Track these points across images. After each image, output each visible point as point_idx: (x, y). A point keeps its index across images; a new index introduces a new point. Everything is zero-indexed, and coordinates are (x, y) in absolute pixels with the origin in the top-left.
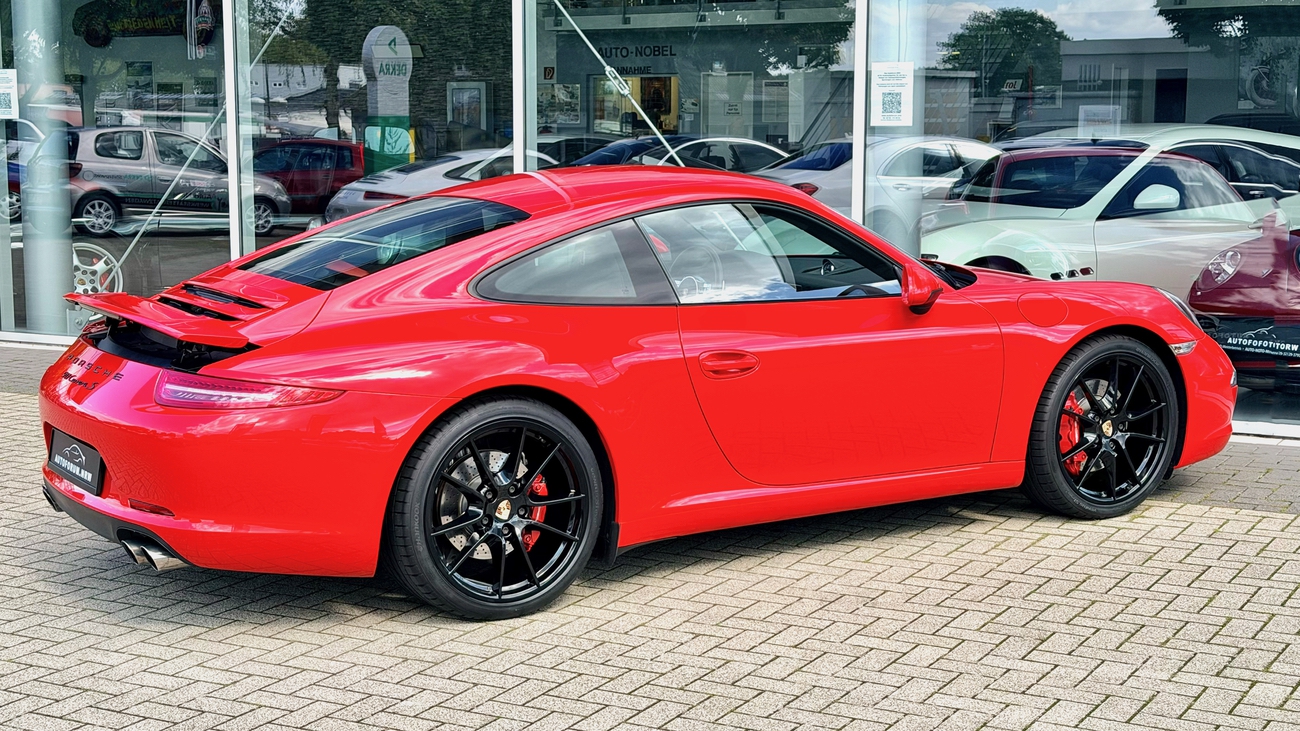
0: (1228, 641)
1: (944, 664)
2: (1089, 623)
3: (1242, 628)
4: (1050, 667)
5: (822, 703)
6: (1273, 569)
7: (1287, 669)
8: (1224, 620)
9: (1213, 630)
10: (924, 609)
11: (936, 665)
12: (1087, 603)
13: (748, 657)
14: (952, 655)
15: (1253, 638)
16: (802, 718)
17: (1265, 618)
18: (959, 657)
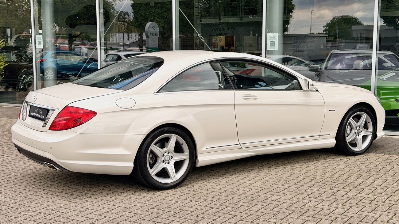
0: (336, 182)
1: (262, 186)
2: (303, 177)
3: (341, 178)
4: (288, 187)
5: (227, 194)
6: (357, 165)
7: (348, 188)
8: (338, 177)
9: (334, 179)
10: (261, 174)
11: (259, 186)
12: (304, 173)
13: (212, 184)
14: (265, 184)
15: (343, 181)
16: (221, 197)
17: (349, 176)
18: (266, 185)
